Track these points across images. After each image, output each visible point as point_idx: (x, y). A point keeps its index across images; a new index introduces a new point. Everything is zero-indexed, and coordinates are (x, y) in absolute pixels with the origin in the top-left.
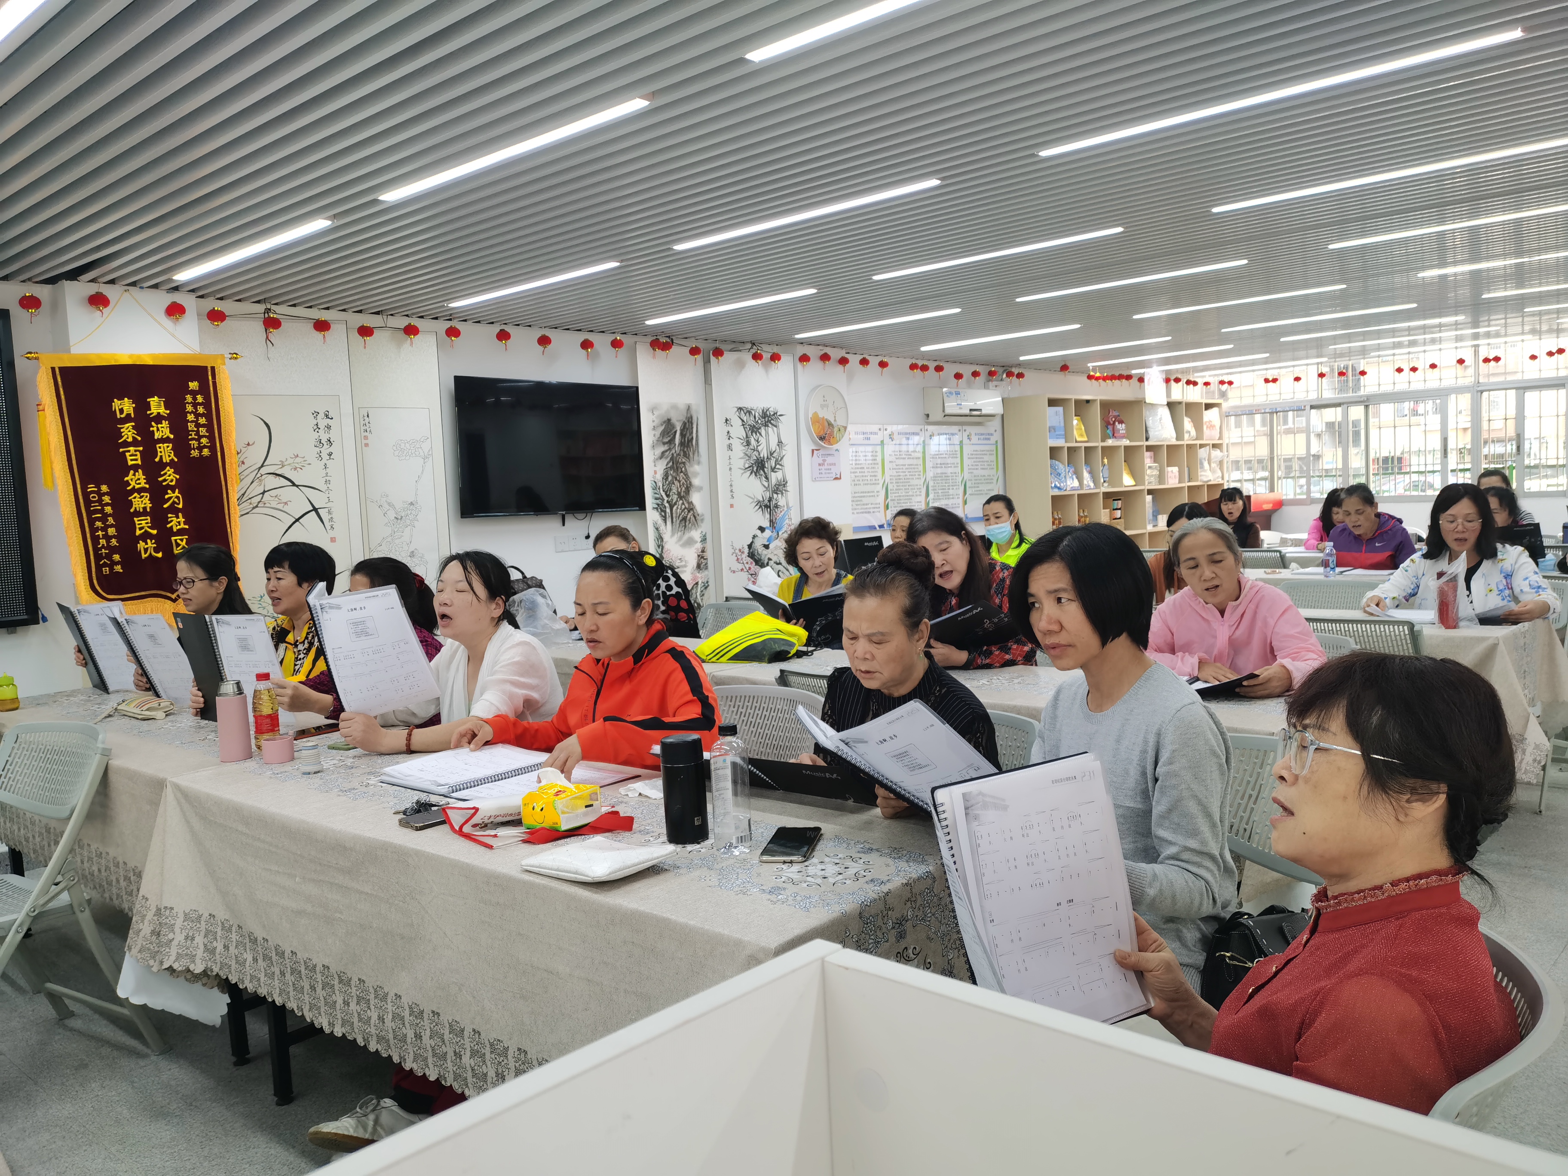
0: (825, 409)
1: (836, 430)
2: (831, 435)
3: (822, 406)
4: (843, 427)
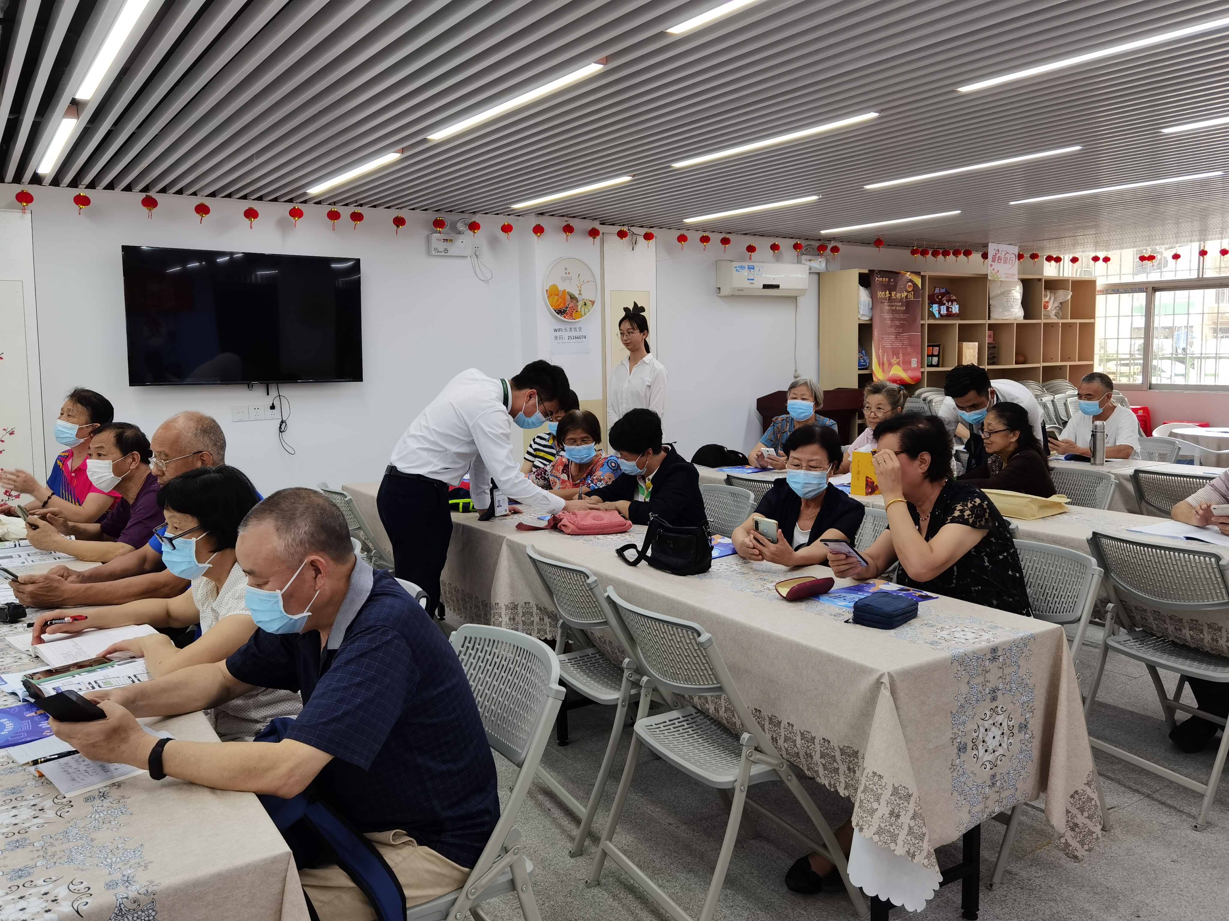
0: (567, 282)
1: (580, 304)
2: (575, 309)
3: (564, 279)
4: (590, 301)
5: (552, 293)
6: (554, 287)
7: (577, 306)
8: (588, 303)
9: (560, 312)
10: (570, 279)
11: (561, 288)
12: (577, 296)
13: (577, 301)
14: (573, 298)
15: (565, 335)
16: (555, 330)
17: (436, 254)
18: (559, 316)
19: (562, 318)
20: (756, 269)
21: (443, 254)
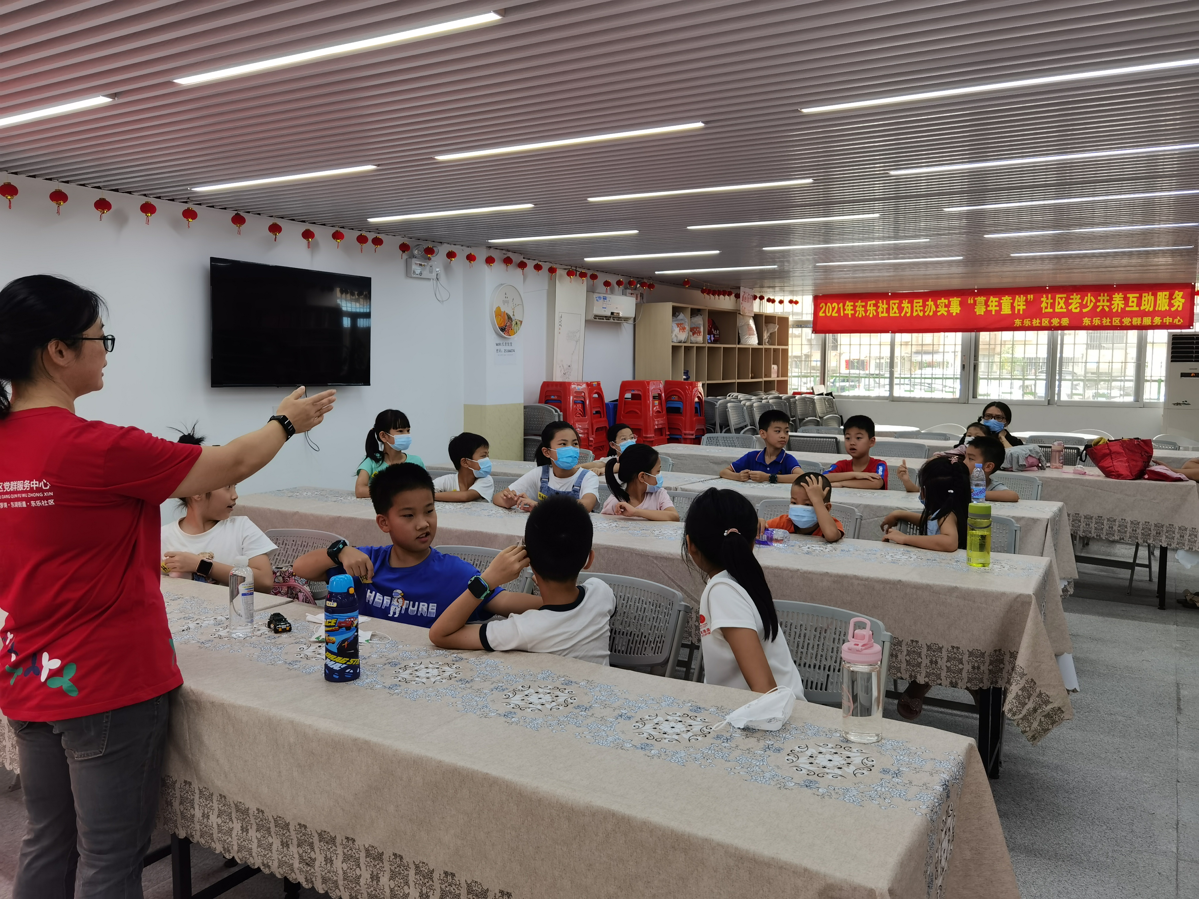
0: (506, 305)
1: (514, 323)
2: (510, 327)
3: (504, 302)
4: (519, 321)
5: (499, 313)
6: (498, 308)
7: (512, 325)
8: (518, 323)
9: (503, 330)
10: (508, 302)
11: (503, 310)
12: (512, 317)
13: (512, 321)
14: (509, 318)
15: (503, 348)
16: (497, 345)
17: (414, 276)
18: (501, 333)
19: (503, 334)
20: (608, 299)
21: (419, 276)
